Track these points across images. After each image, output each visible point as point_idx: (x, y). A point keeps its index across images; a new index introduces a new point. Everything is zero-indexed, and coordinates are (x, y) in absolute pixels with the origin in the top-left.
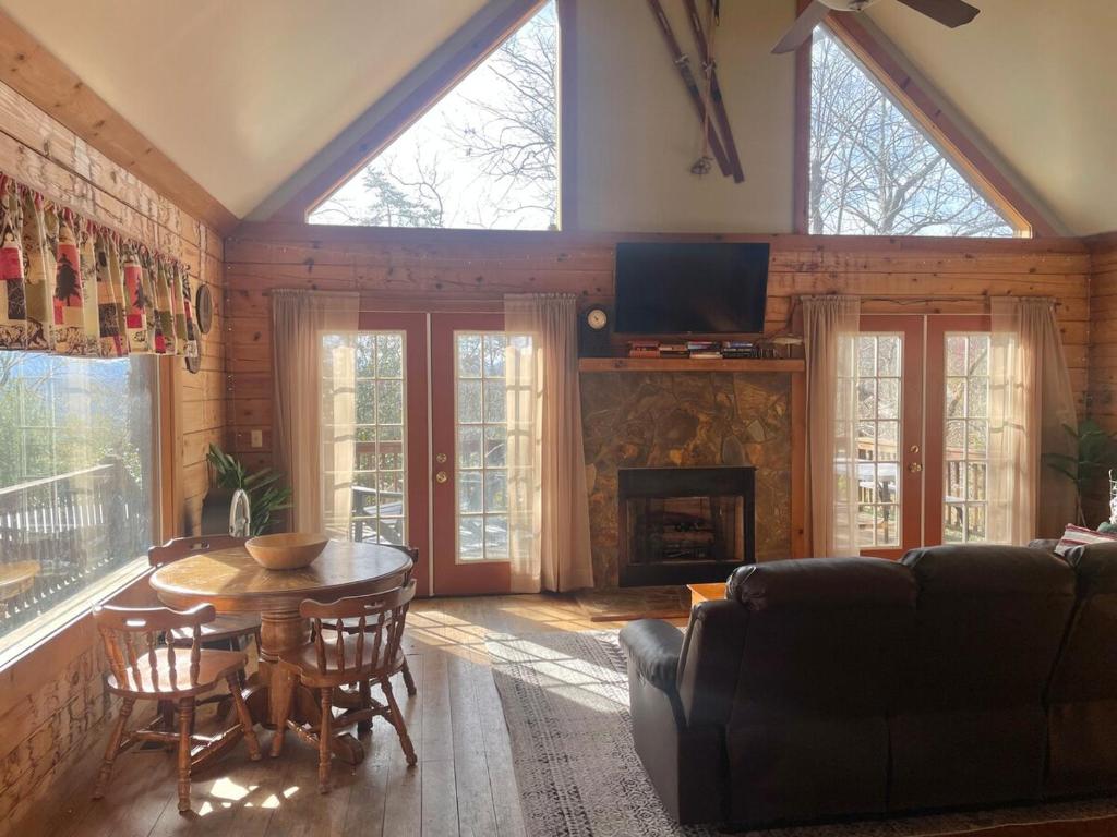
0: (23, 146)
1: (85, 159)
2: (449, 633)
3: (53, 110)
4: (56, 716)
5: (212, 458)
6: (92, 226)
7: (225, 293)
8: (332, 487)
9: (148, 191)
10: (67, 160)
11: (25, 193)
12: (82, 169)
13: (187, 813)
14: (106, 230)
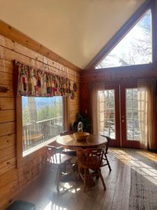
0: (31, 59)
1: (46, 60)
2: (123, 156)
3: (37, 51)
4: (39, 164)
5: (77, 116)
6: (46, 73)
7: (80, 84)
8: (100, 122)
9: (62, 66)
10: (42, 60)
11: (28, 67)
12: (45, 62)
13: (58, 190)
14: (49, 73)
